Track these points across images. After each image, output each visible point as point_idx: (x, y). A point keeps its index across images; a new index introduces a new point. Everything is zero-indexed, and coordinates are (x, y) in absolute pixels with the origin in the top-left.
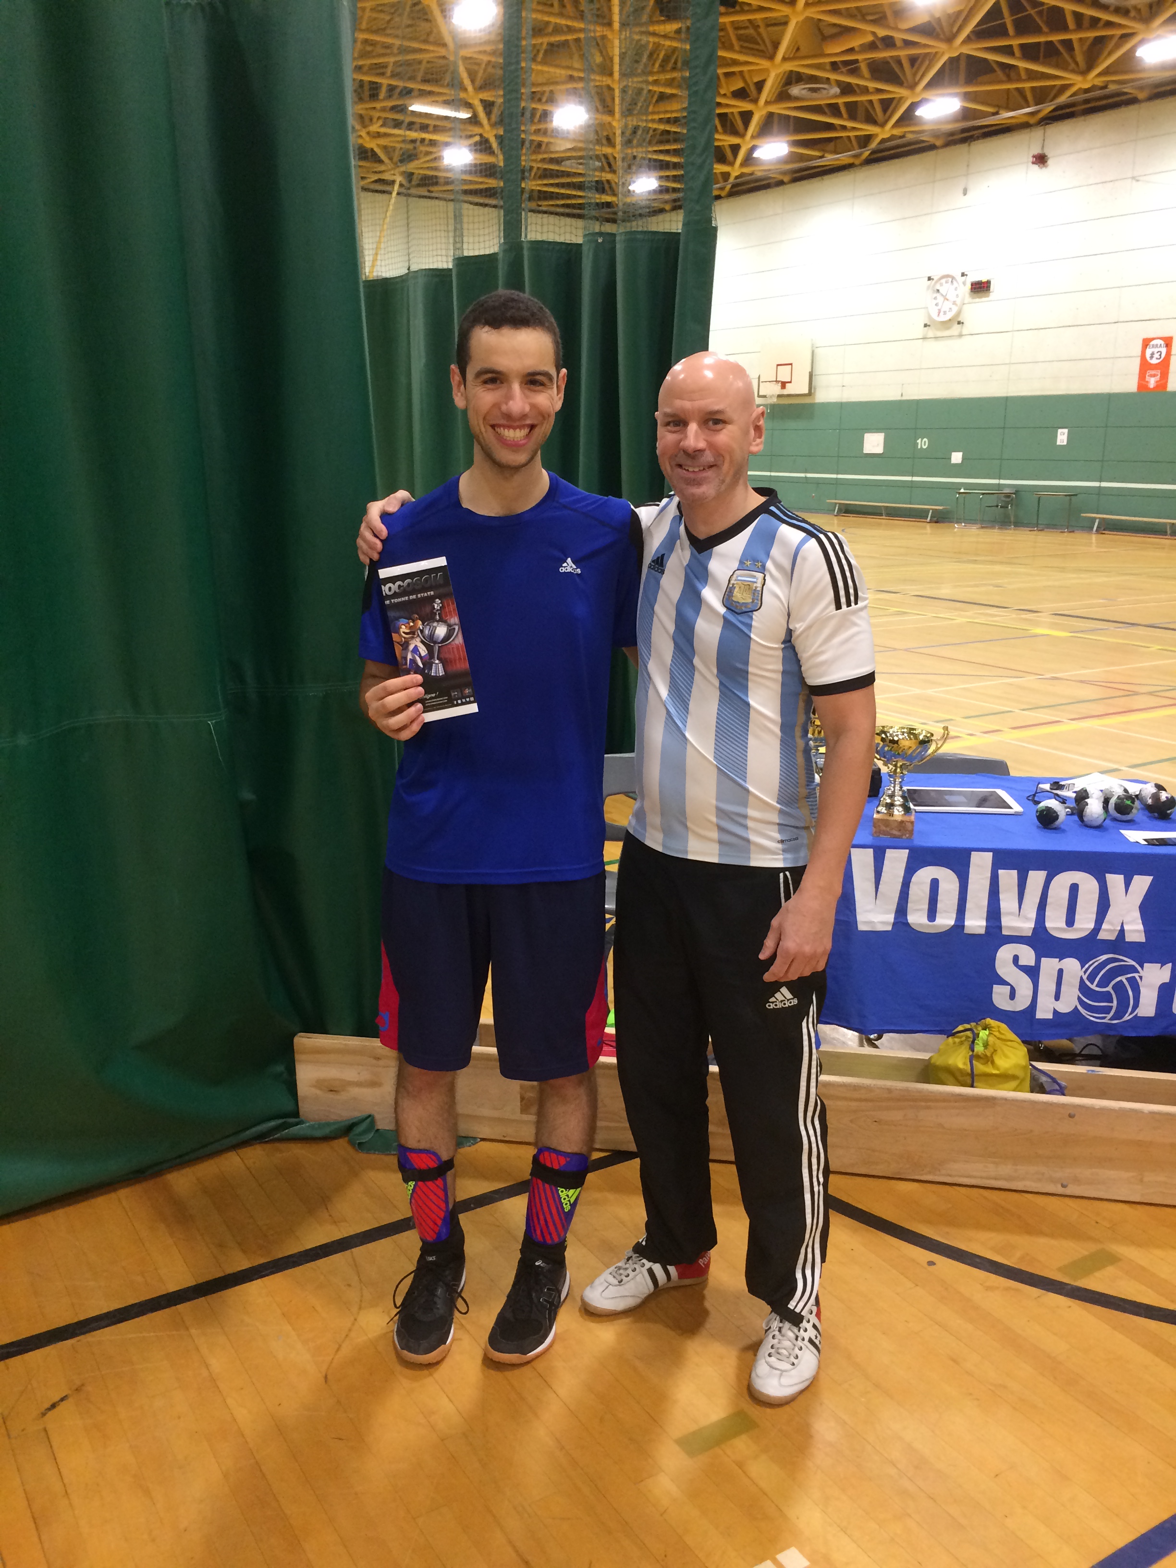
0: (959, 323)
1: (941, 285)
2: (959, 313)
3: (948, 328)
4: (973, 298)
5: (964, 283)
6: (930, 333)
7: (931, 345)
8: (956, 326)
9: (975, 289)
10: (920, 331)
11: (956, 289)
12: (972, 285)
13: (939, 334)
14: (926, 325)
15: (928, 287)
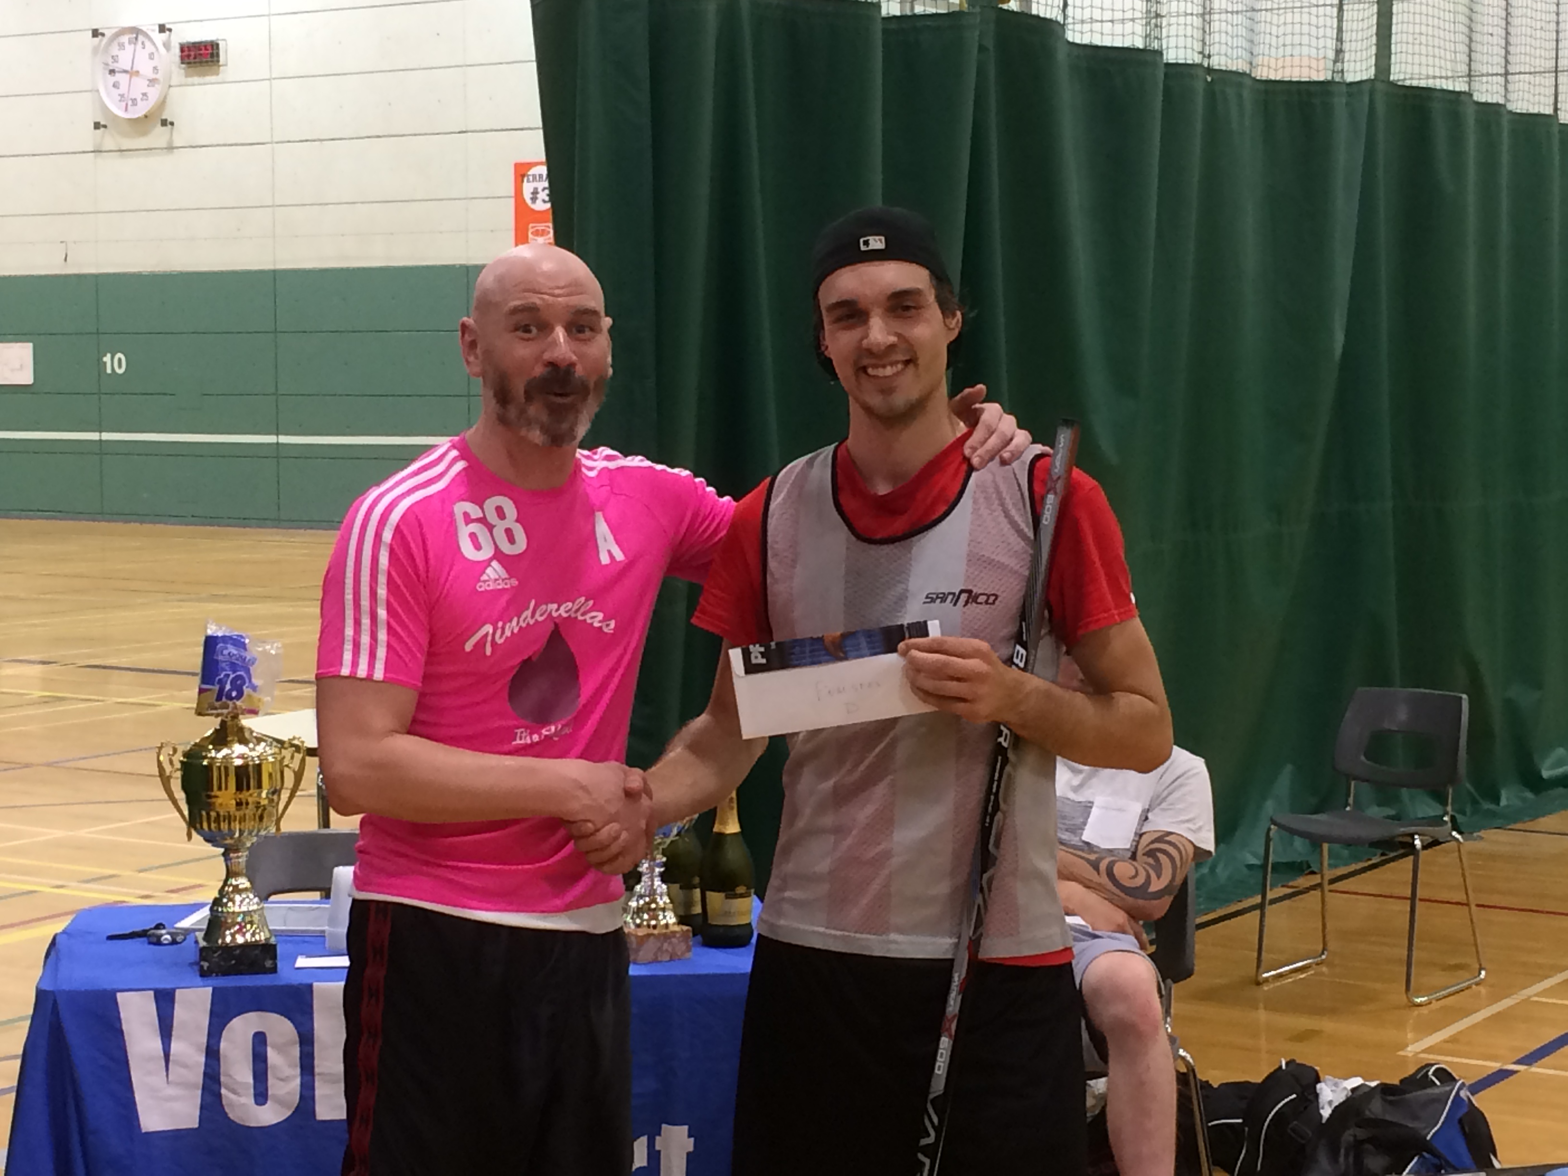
0: (164, 123)
1: (122, 46)
2: (162, 104)
3: (144, 133)
4: (186, 76)
5: (167, 45)
6: (109, 141)
7: (111, 164)
8: (159, 129)
9: (189, 56)
10: (88, 138)
11: (151, 56)
12: (183, 48)
13: (127, 144)
14: (97, 126)
15: (95, 50)
